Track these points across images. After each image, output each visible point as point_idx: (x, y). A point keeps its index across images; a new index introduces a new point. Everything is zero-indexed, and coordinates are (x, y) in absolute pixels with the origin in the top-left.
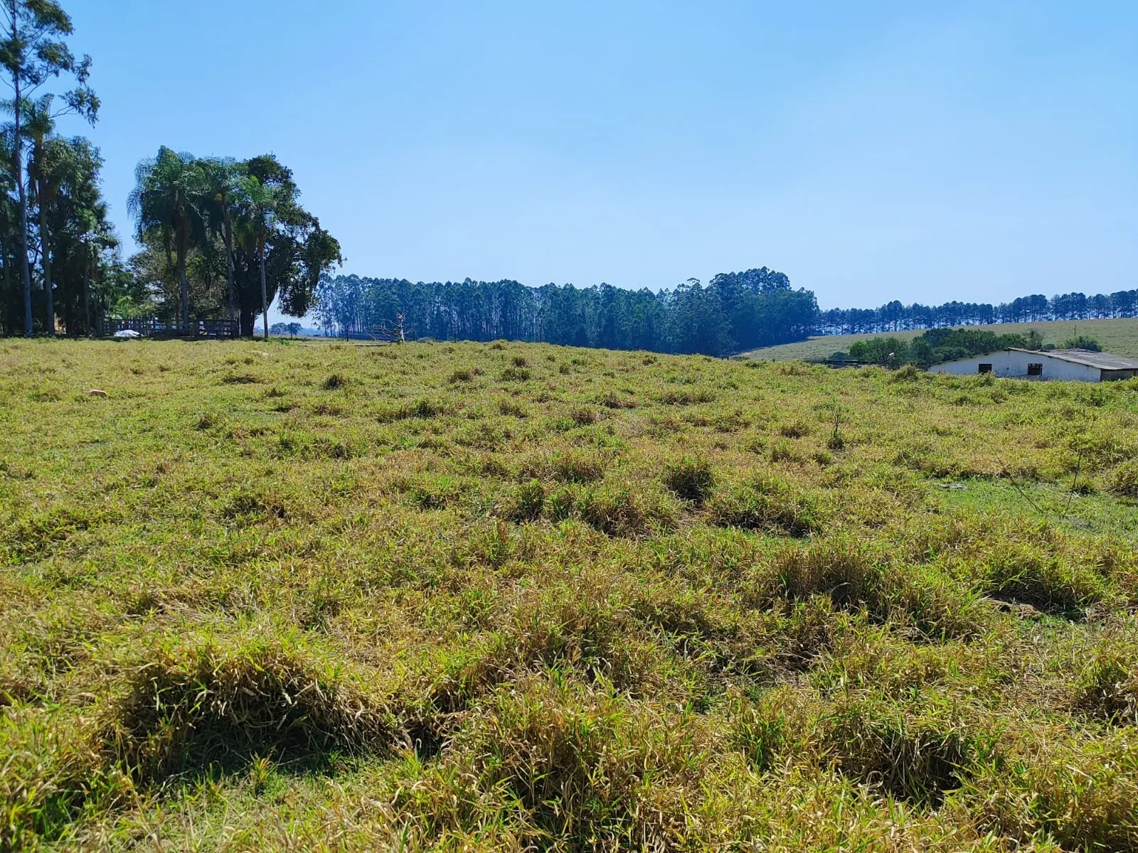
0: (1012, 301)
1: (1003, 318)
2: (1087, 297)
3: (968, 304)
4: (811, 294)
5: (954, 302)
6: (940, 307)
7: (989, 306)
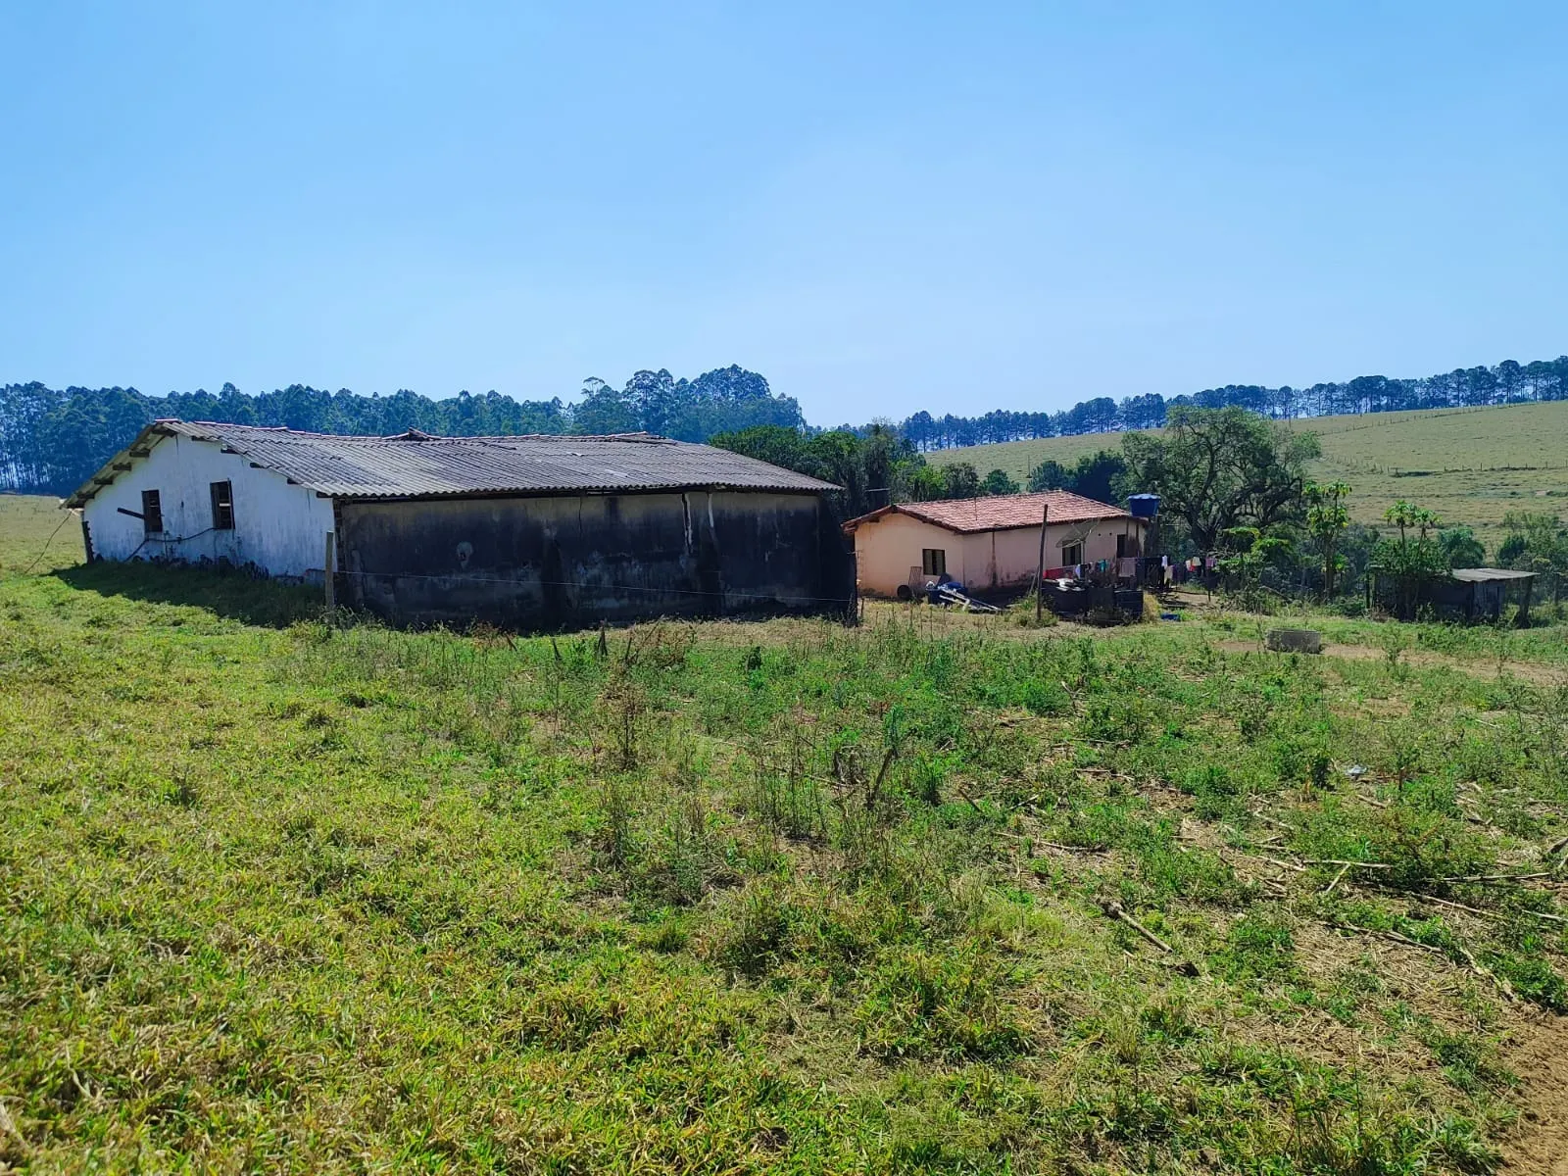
0: (1073, 408)
1: (1062, 432)
2: (1165, 400)
3: (1016, 414)
4: (793, 403)
5: (999, 411)
6: (980, 419)
7: (1043, 415)
